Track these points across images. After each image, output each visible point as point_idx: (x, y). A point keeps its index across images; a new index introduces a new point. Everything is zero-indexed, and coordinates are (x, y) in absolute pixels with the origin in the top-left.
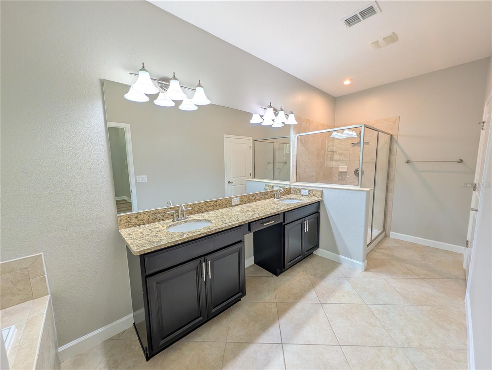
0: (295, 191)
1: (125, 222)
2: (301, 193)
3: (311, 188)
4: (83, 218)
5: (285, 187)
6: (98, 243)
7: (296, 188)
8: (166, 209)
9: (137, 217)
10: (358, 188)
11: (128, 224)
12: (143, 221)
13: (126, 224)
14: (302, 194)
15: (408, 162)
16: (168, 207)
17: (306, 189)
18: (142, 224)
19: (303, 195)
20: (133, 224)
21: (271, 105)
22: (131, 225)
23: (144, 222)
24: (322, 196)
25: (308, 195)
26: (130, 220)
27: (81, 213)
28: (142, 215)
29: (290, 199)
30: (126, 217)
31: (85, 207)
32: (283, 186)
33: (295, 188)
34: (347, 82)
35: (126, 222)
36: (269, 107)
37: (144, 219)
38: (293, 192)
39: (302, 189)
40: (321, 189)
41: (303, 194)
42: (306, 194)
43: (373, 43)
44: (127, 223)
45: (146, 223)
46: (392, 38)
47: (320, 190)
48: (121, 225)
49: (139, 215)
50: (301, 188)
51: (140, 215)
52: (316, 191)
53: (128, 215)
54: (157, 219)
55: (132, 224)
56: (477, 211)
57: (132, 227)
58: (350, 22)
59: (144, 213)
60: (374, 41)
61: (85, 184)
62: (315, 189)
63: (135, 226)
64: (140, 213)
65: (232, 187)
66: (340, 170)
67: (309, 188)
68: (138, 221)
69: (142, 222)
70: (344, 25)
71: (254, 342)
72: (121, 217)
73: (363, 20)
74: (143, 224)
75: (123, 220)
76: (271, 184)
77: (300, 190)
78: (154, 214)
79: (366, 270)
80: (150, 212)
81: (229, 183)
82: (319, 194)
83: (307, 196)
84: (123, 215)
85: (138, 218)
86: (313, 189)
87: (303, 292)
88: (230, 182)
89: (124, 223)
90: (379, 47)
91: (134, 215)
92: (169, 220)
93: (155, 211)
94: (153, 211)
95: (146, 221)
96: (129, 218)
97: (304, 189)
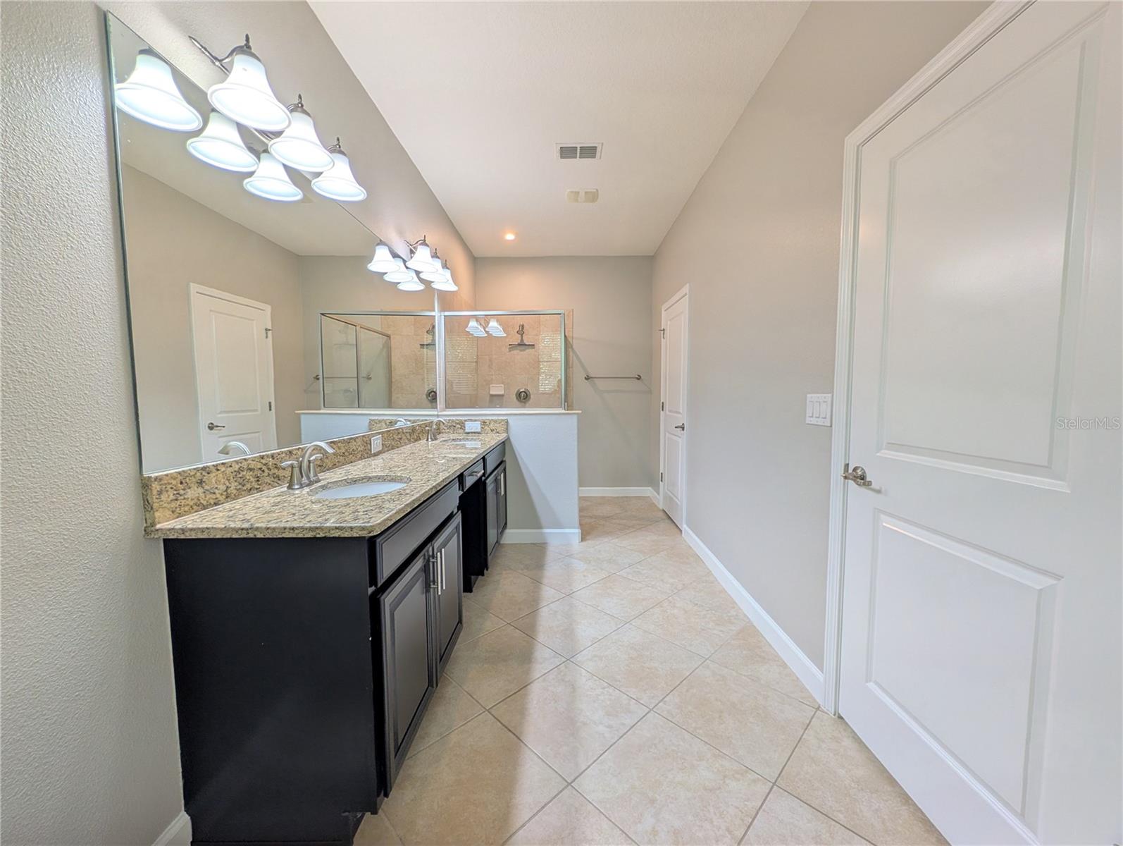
0: (450, 427)
1: (172, 497)
2: (465, 430)
3: (484, 418)
4: (30, 485)
5: (426, 420)
6: (83, 580)
7: (453, 421)
8: (262, 457)
9: (201, 480)
10: (564, 411)
11: (178, 503)
12: (214, 493)
13: (174, 505)
14: (467, 431)
15: (587, 378)
16: (267, 453)
17: (476, 421)
18: (212, 502)
19: (468, 433)
20: (191, 503)
21: (425, 240)
22: (186, 509)
23: (218, 496)
24: (507, 430)
25: (480, 431)
26: (184, 490)
27: (23, 466)
28: (212, 475)
29: (453, 439)
30: (174, 482)
31: (38, 444)
32: (421, 418)
33: (449, 420)
34: (510, 237)
35: (174, 498)
36: (420, 244)
37: (216, 488)
38: (446, 428)
39: (465, 421)
40: (505, 418)
41: (470, 431)
42: (476, 431)
43: (572, 192)
44: (176, 500)
45: (222, 498)
46: (593, 197)
47: (503, 420)
48: (161, 506)
49: (206, 474)
50: (463, 418)
51: (208, 473)
52: (495, 421)
53: (179, 473)
54: (245, 488)
55: (188, 505)
56: (683, 429)
57: (190, 513)
58: (567, 152)
59: (218, 470)
60: (574, 190)
61: (43, 355)
62: (494, 418)
63: (196, 511)
64: (208, 467)
65: (220, 439)
66: (491, 393)
67: (480, 418)
68: (203, 495)
69: (214, 496)
70: (556, 154)
71: (530, 681)
72: (161, 480)
73: (578, 158)
74: (216, 504)
75: (167, 491)
76: (385, 418)
77: (462, 425)
78: (240, 470)
79: (583, 539)
80: (231, 466)
81: (211, 427)
82: (501, 428)
83: (479, 433)
84: (167, 475)
85: (204, 484)
86: (490, 418)
87: (532, 594)
88: (215, 424)
89: (169, 500)
90: (577, 201)
91: (194, 475)
92: (270, 489)
93: (241, 463)
94: (237, 462)
95: (222, 494)
96: (181, 483)
97: (471, 420)
